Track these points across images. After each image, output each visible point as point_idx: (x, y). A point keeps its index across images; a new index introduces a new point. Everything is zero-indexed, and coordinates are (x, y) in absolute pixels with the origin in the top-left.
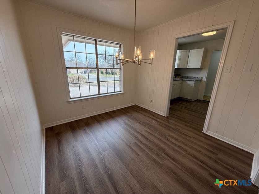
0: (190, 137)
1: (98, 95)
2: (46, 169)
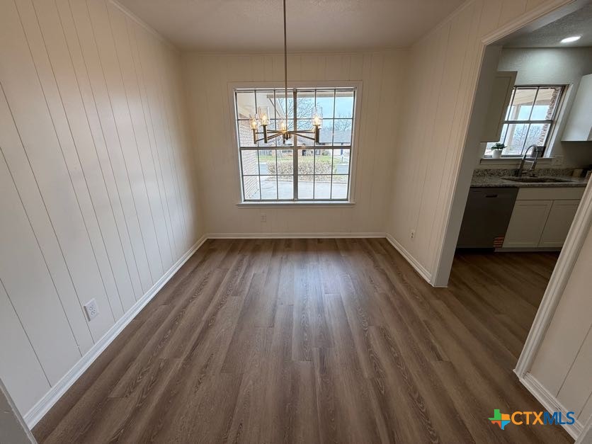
1: (293, 200)
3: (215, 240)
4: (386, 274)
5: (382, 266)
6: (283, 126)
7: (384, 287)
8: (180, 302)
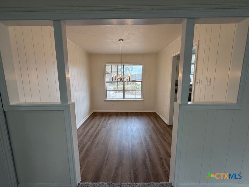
0: (166, 142)
1: (123, 99)
2: (84, 122)
3: (96, 113)
4: (154, 122)
5: (153, 120)
6: (120, 76)
7: (153, 125)
8: (87, 129)
